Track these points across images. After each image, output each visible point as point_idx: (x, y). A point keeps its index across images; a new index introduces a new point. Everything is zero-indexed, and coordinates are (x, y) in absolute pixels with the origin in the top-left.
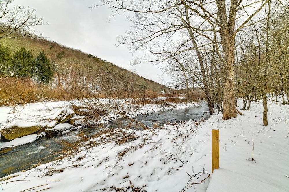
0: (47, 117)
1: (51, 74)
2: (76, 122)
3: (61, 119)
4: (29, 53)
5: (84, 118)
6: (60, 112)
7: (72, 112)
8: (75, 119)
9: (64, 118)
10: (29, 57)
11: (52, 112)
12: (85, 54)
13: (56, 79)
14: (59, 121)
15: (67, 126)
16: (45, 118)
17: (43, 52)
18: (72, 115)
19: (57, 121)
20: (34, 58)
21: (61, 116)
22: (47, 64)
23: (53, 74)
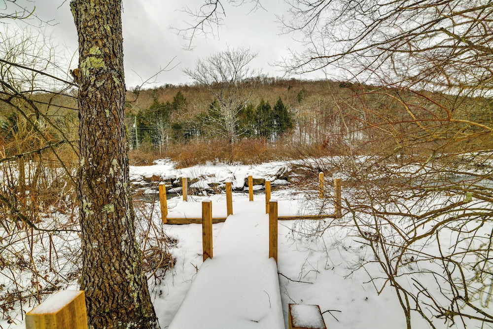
0: (270, 174)
1: (291, 126)
2: (293, 180)
3: (279, 175)
4: (267, 105)
5: (301, 177)
6: (278, 170)
7: (289, 170)
8: (293, 177)
9: (282, 175)
10: (267, 109)
11: (274, 169)
12: (335, 83)
13: (297, 131)
14: (278, 177)
15: (284, 182)
16: (268, 174)
17: (280, 99)
18: (290, 173)
19: (275, 177)
20: (272, 109)
21: (280, 173)
22: (286, 112)
23: (293, 125)
